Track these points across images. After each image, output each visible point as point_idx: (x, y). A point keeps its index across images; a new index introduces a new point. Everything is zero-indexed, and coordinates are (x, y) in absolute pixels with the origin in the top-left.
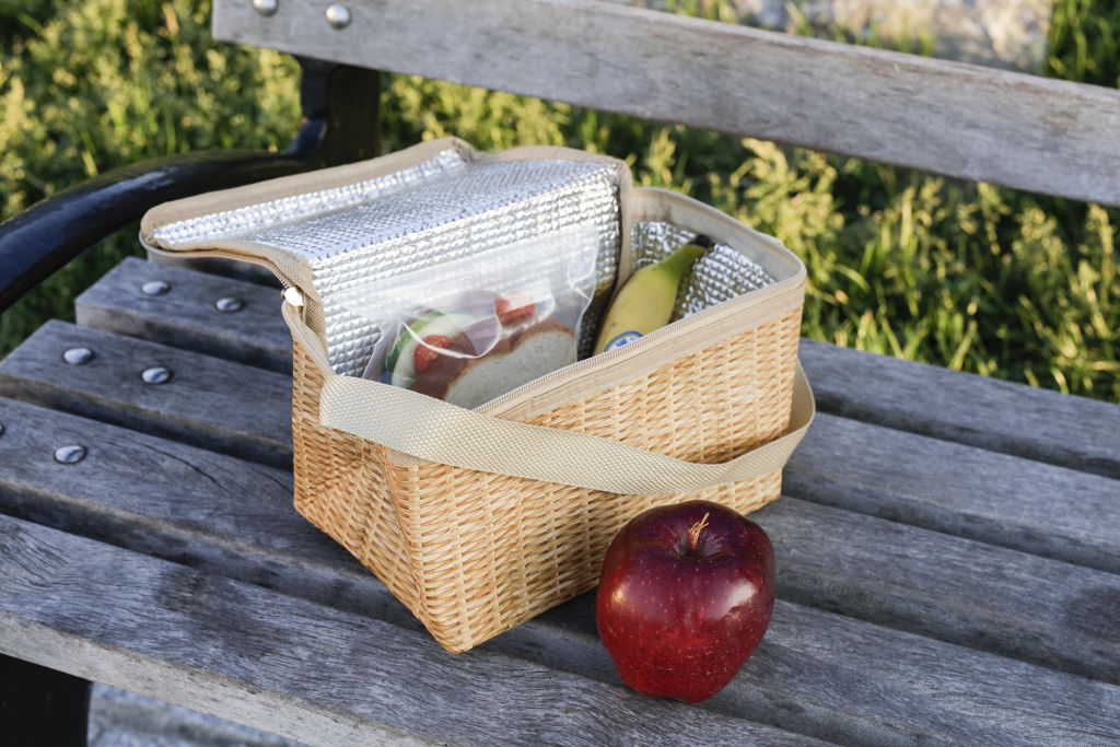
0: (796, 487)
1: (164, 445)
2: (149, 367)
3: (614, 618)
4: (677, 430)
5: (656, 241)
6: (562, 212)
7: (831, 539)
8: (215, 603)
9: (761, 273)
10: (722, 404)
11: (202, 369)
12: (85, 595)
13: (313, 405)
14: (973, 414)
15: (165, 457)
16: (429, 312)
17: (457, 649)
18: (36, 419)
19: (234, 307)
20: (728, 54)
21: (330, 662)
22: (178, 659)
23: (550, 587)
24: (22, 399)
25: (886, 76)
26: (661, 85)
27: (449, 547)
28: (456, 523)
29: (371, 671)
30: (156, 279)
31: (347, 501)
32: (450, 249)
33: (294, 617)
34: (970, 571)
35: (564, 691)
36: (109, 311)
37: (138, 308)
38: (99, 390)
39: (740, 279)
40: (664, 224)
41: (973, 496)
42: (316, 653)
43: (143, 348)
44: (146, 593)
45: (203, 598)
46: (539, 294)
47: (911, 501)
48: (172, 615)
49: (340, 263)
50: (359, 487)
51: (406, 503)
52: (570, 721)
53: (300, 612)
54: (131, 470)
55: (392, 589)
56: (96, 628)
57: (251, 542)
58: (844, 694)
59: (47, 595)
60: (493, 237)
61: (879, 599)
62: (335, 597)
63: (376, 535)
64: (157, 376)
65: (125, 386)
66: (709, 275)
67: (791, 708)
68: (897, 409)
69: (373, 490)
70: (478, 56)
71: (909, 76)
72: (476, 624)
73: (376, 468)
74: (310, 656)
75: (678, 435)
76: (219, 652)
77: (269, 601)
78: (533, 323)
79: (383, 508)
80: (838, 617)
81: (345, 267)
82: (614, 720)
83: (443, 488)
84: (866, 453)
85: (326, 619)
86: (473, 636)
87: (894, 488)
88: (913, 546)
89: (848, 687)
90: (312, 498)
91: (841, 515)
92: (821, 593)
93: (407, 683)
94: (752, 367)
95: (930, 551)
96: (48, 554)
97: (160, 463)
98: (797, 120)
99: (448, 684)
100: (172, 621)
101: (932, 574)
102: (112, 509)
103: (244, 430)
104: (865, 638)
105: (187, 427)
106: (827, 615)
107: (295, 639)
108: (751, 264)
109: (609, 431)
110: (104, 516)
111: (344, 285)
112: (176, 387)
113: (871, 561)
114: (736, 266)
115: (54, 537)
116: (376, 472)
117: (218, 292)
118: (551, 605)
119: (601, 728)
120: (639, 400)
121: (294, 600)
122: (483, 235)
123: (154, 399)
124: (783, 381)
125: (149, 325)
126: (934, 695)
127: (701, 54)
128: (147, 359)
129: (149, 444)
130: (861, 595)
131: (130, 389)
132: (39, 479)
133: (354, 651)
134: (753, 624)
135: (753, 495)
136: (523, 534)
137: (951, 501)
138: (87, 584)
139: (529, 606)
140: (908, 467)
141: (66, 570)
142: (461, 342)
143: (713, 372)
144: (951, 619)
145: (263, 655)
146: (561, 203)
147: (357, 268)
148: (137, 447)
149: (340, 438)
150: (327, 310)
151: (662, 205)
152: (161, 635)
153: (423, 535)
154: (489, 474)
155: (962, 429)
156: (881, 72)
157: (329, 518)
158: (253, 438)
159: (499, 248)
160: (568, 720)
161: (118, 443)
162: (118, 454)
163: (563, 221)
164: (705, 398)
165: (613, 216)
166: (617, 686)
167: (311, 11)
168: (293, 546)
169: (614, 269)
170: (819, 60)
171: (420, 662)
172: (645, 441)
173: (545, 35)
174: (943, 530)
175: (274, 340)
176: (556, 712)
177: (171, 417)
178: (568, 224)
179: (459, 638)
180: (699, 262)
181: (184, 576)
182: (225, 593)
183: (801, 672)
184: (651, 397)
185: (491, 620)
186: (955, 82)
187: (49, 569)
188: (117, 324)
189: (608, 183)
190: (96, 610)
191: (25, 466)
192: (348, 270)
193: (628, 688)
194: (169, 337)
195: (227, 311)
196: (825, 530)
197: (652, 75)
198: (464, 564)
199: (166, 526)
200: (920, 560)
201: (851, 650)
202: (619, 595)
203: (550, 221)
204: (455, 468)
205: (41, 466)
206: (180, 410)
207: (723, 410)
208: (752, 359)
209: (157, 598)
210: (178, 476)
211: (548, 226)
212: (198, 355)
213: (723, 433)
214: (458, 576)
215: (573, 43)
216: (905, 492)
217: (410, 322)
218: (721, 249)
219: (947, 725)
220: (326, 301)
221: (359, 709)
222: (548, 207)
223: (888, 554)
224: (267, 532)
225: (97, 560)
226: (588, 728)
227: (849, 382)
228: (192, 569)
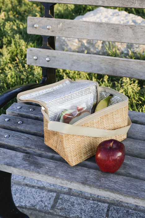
0: (129, 136)
1: (22, 134)
3: (98, 159)
5: (103, 95)
7: (136, 145)
8: (32, 160)
11: (28, 121)
13: (47, 126)
16: (65, 110)
17: (72, 165)
19: (33, 110)
20: (115, 63)
21: (52, 169)
22: (27, 169)
23: (87, 155)
25: (142, 65)
27: (70, 148)
29: (59, 170)
30: (19, 106)
31: (53, 142)
32: (68, 99)
35: (91, 172)
36: (11, 112)
37: (16, 111)
38: (11, 125)
39: (118, 101)
40: (105, 92)
43: (18, 118)
44: (21, 159)
45: (30, 159)
46: (84, 106)
48: (25, 162)
50: (55, 139)
51: (63, 141)
53: (46, 161)
54: (17, 139)
55: (61, 156)
56: (13, 165)
57: (38, 150)
59: (5, 160)
60: (75, 96)
62: (52, 158)
63: (58, 147)
64: (20, 122)
65: (15, 124)
66: (113, 101)
67: (129, 174)
70: (72, 65)
72: (75, 161)
74: (48, 168)
76: (33, 168)
78: (83, 111)
79: (59, 142)
80: (137, 158)
81: (51, 103)
82: (99, 176)
84: (142, 130)
85: (51, 162)
86: (75, 163)
89: (139, 170)
90: (47, 142)
91: (137, 141)
92: (134, 154)
93: (64, 172)
96: (5, 153)
97: (22, 137)
98: (127, 73)
99: (71, 172)
103: (35, 131)
104: (142, 161)
105: (26, 131)
106: (135, 158)
107: (46, 165)
108: (120, 99)
110: (13, 146)
111: (51, 106)
112: (24, 124)
113: (143, 148)
114: (117, 99)
115: (5, 150)
116: (58, 137)
117: (30, 108)
118: (88, 158)
119: (97, 178)
121: (45, 159)
123: (20, 127)
125: (18, 114)
127: (110, 63)
128: (19, 120)
129: (20, 134)
130: (141, 154)
132: (2, 141)
133: (56, 167)
134: (122, 159)
135: (122, 138)
136: (81, 146)
138: (11, 158)
139: (84, 158)
141: (8, 155)
142: (71, 114)
145: (41, 168)
146: (87, 90)
148: (18, 135)
149: (52, 131)
150: (49, 110)
151: (104, 89)
152: (24, 165)
153: (66, 146)
158: (37, 132)
159: (77, 98)
160: (91, 177)
161: (15, 134)
162: (15, 136)
163: (87, 93)
165: (96, 91)
166: (100, 171)
167: (43, 59)
168: (45, 150)
169: (96, 100)
170: (131, 63)
171: (67, 168)
173: (83, 61)
175: (40, 115)
176: (89, 175)
177: (23, 129)
178: (88, 93)
180: (111, 99)
182: (34, 158)
183: (131, 167)
185: (78, 160)
187: (5, 155)
188: (13, 114)
189: (95, 86)
190: (13, 162)
192: (52, 103)
193: (102, 171)
194: (22, 116)
195: (31, 111)
196: (134, 143)
197: (102, 67)
198: (73, 151)
199: (23, 147)
201: (139, 163)
202: (99, 155)
205: (2, 138)
206: (25, 128)
207: (114, 123)
208: (119, 114)
209: (23, 159)
210: (25, 139)
211: (85, 94)
212: (27, 119)
214: (72, 153)
215: (88, 62)
217: (62, 112)
218: (114, 96)
220: (48, 109)
221: (57, 176)
222: (85, 91)
224: (40, 148)
225: (12, 154)
226: (95, 178)
227: (139, 118)
228: (28, 154)
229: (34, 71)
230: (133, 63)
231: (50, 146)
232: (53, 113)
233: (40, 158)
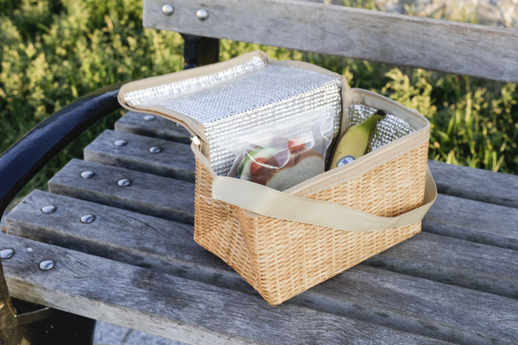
0: (428, 228)
1: (130, 214)
2: (120, 179)
4: (375, 201)
5: (358, 114)
6: (316, 101)
7: (446, 251)
8: (160, 284)
9: (408, 126)
10: (395, 188)
11: (145, 179)
12: (99, 282)
14: (510, 193)
15: (131, 219)
16: (257, 147)
17: (275, 303)
18: (70, 203)
19: (158, 151)
20: (388, 26)
21: (215, 310)
22: (144, 310)
23: (317, 275)
24: (62, 195)
25: (463, 34)
26: (355, 42)
27: (272, 256)
28: (275, 244)
29: (234, 314)
30: (120, 139)
31: (221, 236)
32: (266, 118)
33: (197, 290)
34: (513, 264)
35: (325, 321)
36: (99, 154)
37: (113, 152)
38: (98, 190)
39: (398, 130)
40: (361, 105)
41: (512, 230)
42: (208, 306)
43: (117, 171)
44: (129, 280)
45: (154, 282)
46: (308, 139)
47: (483, 232)
48: (140, 290)
49: (217, 125)
50: (227, 229)
51: (252, 235)
52: (329, 335)
53: (199, 288)
54: (116, 226)
55: (243, 276)
56: (106, 297)
57: (174, 257)
58: (457, 321)
59: (82, 282)
60: (284, 112)
61: (470, 278)
62: (215, 281)
63: (235, 251)
64: (124, 183)
65: (110, 188)
66: (384, 129)
67: (432, 328)
68: (473, 191)
69: (233, 230)
70: (269, 31)
71: (475, 34)
72: (284, 292)
73: (235, 220)
74: (205, 308)
75: (375, 203)
76: (163, 306)
77: (185, 283)
78: (305, 151)
79: (238, 238)
80: (452, 286)
81: (219, 126)
82: (349, 334)
83: (269, 228)
84: (459, 211)
85: (212, 291)
86: (282, 297)
87: (475, 227)
88: (486, 253)
89: (459, 318)
90: (203, 235)
91: (450, 240)
92: (443, 276)
93: (251, 319)
94: (408, 170)
95: (493, 256)
96: (81, 264)
97: (129, 222)
98: (421, 56)
99: (270, 319)
100: (141, 293)
101: (495, 266)
102: (109, 243)
103: (167, 206)
104: (465, 295)
105: (140, 206)
106: (446, 285)
107: (198, 300)
108: (403, 123)
109: (345, 202)
110: (105, 247)
111: (219, 135)
112: (134, 188)
113: (466, 260)
114: (397, 124)
115: (83, 256)
116: (235, 222)
117: (150, 145)
118: (317, 283)
119: (344, 338)
120: (358, 187)
121: (196, 282)
122: (280, 111)
123: (124, 194)
124: (421, 177)
125: (118, 160)
126: (500, 321)
127: (375, 27)
128: (119, 175)
129: (124, 214)
130: (462, 276)
131: (113, 189)
132: (74, 230)
133: (226, 305)
135: (409, 231)
136: (305, 250)
137: (502, 232)
138: (100, 277)
139: (307, 284)
140: (481, 217)
141: (90, 271)
142: (272, 161)
143: (390, 173)
144: (505, 286)
145: (184, 307)
146: (315, 96)
147: (224, 127)
148: (118, 215)
149: (218, 206)
150: (211, 146)
151: (361, 97)
152: (136, 299)
153: (260, 250)
154: (290, 222)
155: (505, 200)
156: (461, 32)
157: (212, 244)
158: (171, 210)
159: (287, 118)
160: (328, 335)
161: (109, 213)
162: (109, 218)
163: (316, 105)
164: (387, 185)
165: (339, 102)
167: (190, 13)
168: (194, 258)
169: (339, 127)
170: (431, 28)
171: (257, 310)
172: (361, 206)
173: (300, 20)
174: (499, 246)
175: (178, 166)
176: (322, 331)
177: (133, 201)
178: (318, 106)
179: (276, 298)
180: (379, 123)
181: (144, 272)
182: (164, 280)
183: (436, 311)
184: (364, 186)
185: (290, 290)
186: (496, 36)
187: (82, 270)
188: (103, 160)
189: (336, 87)
190: (105, 288)
191: (67, 224)
192: (220, 128)
194: (127, 165)
195: (154, 153)
196: (442, 247)
197: (351, 37)
198: (279, 264)
199: (134, 250)
200: (489, 259)
201: (459, 301)
203: (310, 105)
204: (275, 219)
205: (75, 224)
206: (136, 198)
207: (395, 191)
208: (408, 166)
209: (132, 282)
210: (138, 228)
211: (309, 107)
212: (143, 173)
213: (395, 202)
214: (276, 269)
215: (314, 23)
216: (480, 228)
217: (249, 152)
218: (390, 116)
219: (507, 335)
220: (210, 142)
221: (230, 331)
222: (309, 98)
223: (473, 257)
224: (181, 252)
225: (104, 266)
226: (338, 338)
227: (450, 179)
228: (148, 270)
229: (153, 56)
230: (438, 28)
231: (211, 248)
232: (221, 155)
233: (181, 279)
